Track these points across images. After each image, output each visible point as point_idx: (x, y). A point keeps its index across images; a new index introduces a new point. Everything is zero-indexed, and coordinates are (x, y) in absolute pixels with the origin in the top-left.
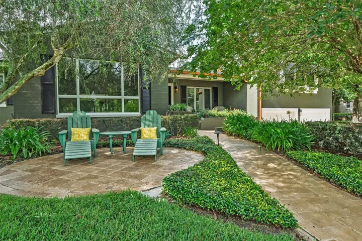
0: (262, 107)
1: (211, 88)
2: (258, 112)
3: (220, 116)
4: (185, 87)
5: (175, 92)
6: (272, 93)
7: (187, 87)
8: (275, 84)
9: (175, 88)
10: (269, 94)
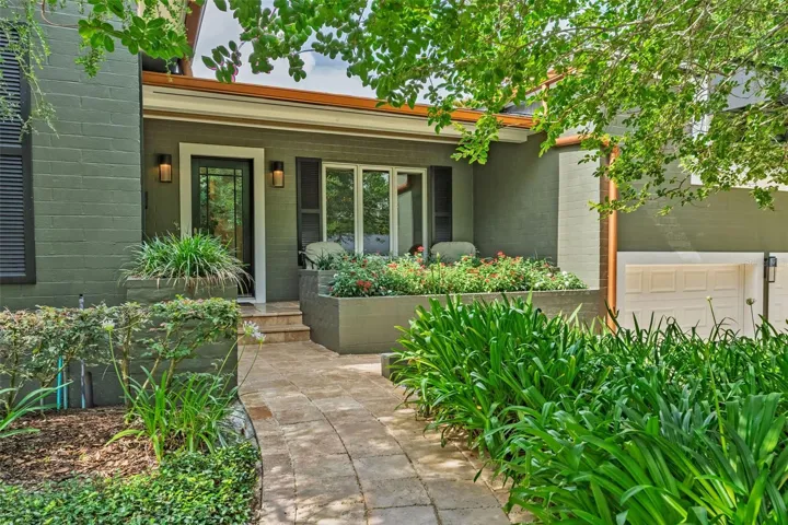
0: (619, 248)
1: (423, 171)
2: (604, 268)
3: (431, 287)
4: (317, 163)
5: (271, 184)
6: (660, 181)
7: (325, 166)
8: (678, 134)
9: (274, 166)
10: (643, 186)
